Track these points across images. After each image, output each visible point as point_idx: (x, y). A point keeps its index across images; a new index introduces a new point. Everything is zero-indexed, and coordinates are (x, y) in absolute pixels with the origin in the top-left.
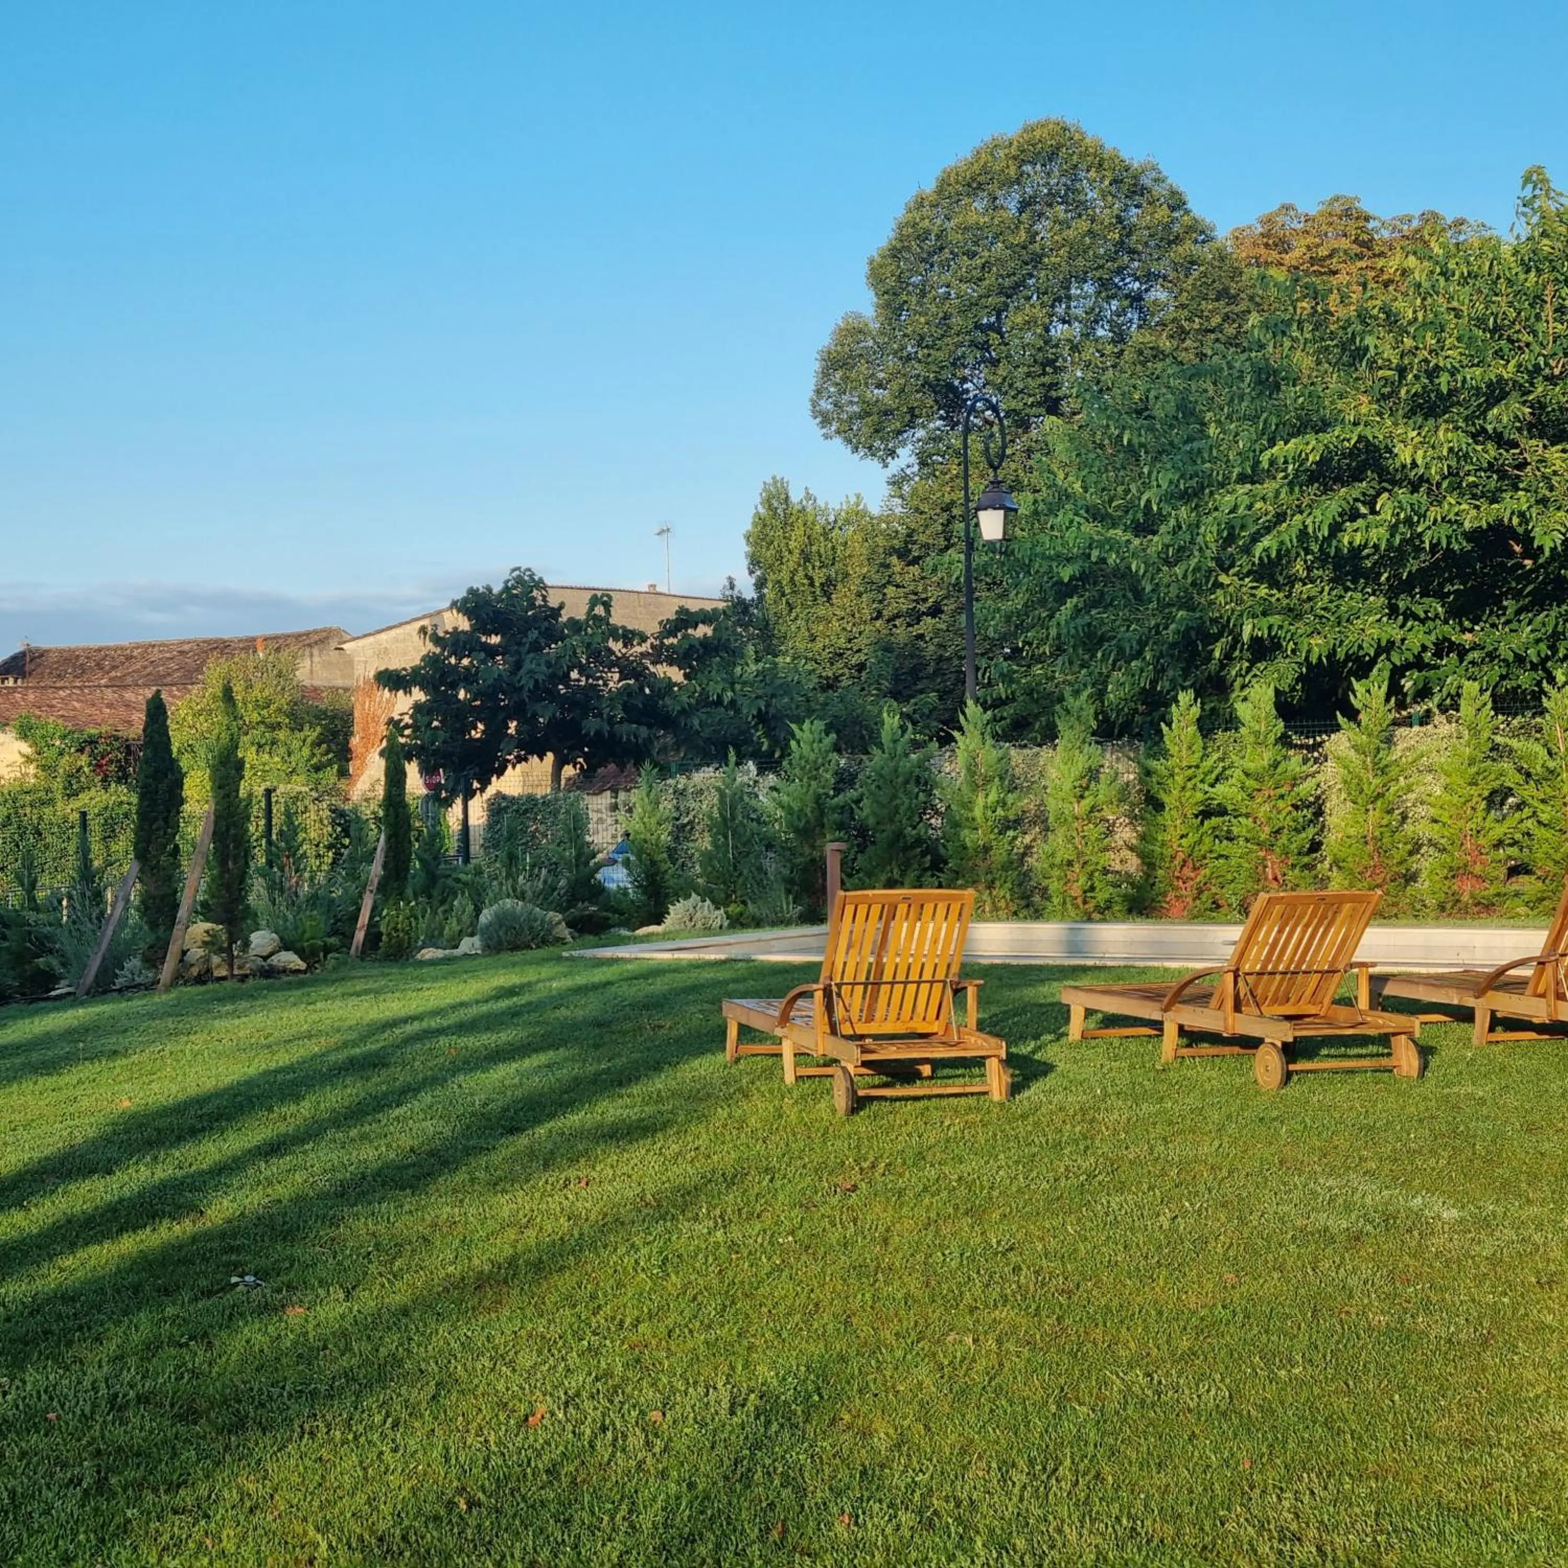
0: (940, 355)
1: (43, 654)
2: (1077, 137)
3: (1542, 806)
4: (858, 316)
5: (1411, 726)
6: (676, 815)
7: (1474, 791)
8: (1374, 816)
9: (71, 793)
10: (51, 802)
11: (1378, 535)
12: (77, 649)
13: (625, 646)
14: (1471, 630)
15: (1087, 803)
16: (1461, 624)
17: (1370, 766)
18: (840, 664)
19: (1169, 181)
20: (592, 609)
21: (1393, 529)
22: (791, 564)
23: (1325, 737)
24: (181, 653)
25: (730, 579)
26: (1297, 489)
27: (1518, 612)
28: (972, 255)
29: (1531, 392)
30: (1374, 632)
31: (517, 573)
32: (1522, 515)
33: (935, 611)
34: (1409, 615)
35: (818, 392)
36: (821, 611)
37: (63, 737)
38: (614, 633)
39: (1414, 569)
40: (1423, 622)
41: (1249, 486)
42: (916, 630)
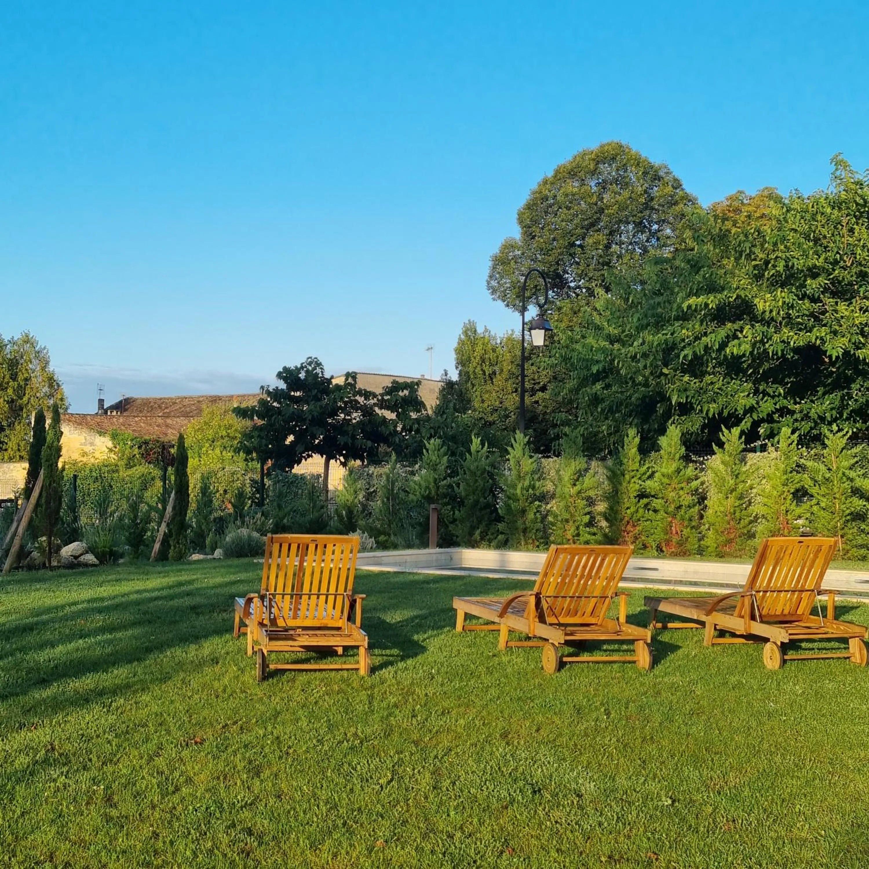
0: (551, 258)
1: (135, 400)
2: (627, 150)
3: (822, 499)
4: (514, 239)
5: (756, 452)
6: (367, 487)
7: (786, 489)
8: (732, 501)
9: (129, 466)
10: (117, 471)
11: (746, 348)
12: (150, 399)
13: (365, 399)
14: (800, 403)
15: (578, 488)
16: (795, 400)
17: (730, 473)
18: (495, 415)
19: (673, 174)
20: (347, 379)
21: (754, 345)
22: (474, 363)
23: (709, 457)
24: (199, 402)
25: (445, 370)
26: (705, 323)
27: (824, 394)
28: (568, 208)
29: (832, 274)
30: (743, 402)
31: (310, 360)
32: (822, 339)
33: (543, 389)
34: (765, 393)
35: (491, 277)
36: (488, 387)
37: (132, 440)
38: (360, 393)
39: (766, 368)
40: (773, 397)
41: (681, 322)
42: (535, 398)
